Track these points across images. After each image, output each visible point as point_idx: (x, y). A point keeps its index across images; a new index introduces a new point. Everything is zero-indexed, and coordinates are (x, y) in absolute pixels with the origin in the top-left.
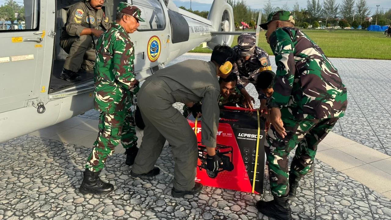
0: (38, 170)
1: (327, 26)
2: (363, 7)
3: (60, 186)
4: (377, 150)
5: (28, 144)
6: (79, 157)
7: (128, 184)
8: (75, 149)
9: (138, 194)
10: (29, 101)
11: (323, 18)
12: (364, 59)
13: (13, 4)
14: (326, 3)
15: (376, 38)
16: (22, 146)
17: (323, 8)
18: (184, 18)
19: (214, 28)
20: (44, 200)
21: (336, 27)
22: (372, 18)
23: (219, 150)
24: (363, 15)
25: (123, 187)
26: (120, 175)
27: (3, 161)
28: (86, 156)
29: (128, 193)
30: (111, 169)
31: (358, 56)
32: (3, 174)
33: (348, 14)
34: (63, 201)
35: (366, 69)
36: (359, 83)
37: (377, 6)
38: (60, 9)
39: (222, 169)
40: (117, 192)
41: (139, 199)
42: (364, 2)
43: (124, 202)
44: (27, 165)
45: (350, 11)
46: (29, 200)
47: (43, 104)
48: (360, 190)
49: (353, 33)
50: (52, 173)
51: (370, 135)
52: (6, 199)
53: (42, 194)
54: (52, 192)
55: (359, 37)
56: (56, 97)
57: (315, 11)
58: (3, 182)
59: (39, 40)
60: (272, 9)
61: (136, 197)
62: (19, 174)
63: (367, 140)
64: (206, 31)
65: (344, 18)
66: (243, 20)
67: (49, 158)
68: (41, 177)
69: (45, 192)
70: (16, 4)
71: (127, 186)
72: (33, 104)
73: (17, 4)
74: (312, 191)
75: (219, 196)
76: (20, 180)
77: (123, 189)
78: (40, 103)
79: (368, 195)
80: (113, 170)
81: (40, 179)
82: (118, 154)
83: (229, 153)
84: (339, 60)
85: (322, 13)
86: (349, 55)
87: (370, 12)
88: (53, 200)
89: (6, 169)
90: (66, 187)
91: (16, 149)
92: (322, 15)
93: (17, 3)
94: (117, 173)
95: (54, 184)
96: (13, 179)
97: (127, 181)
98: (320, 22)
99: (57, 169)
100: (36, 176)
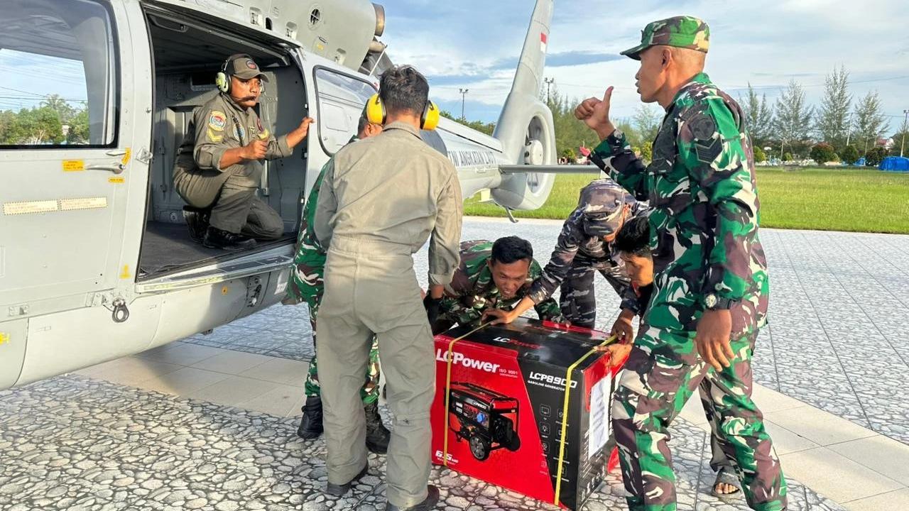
0: (112, 446)
1: (784, 159)
2: (871, 114)
3: (157, 475)
4: (850, 420)
5: (92, 397)
6: (199, 423)
7: (301, 474)
8: (190, 408)
9: (320, 493)
10: (96, 294)
11: (775, 140)
12: (859, 231)
13: (59, 104)
14: (783, 105)
15: (895, 185)
16: (79, 400)
17: (774, 115)
18: (436, 132)
19: (507, 159)
20: (124, 501)
21: (805, 160)
22: (892, 141)
23: (494, 404)
24: (871, 132)
25: (289, 481)
26: (284, 459)
27: (40, 428)
28: (214, 421)
29: (300, 491)
30: (266, 447)
31: (846, 225)
32: (40, 451)
33: (834, 131)
34: (164, 504)
35: (860, 254)
36: (838, 283)
37: (905, 111)
38: (163, 109)
39: (499, 444)
40: (276, 489)
41: (322, 503)
42: (873, 103)
43: (290, 507)
44: (88, 437)
45: (839, 125)
46: (93, 501)
47: (125, 303)
48: (795, 496)
49: (845, 174)
50: (141, 451)
51: (840, 390)
52: (46, 498)
53: (121, 491)
54: (141, 487)
55: (858, 184)
56: (151, 288)
57: (756, 122)
58: (39, 467)
59: (117, 168)
60: (655, 117)
61: (315, 499)
62: (73, 453)
63: (831, 401)
64: (487, 163)
65: (825, 140)
66: (586, 143)
67: (135, 424)
68: (119, 459)
69: (126, 486)
70: (65, 105)
71: (298, 478)
72: (104, 300)
73: (68, 105)
74: (691, 495)
75: (489, 501)
76: (74, 464)
77: (288, 484)
78: (118, 300)
79: (813, 506)
80: (269, 447)
81: (116, 462)
82: (283, 418)
83: (511, 412)
84: (799, 235)
85: (772, 127)
86: (824, 223)
87: (887, 126)
88: (142, 502)
89: (45, 442)
90: (172, 478)
91: (66, 407)
92: (772, 131)
93: (68, 102)
94: (279, 454)
95: (144, 473)
96: (61, 461)
97: (299, 469)
98: (766, 148)
99: (153, 445)
100: (109, 457)
